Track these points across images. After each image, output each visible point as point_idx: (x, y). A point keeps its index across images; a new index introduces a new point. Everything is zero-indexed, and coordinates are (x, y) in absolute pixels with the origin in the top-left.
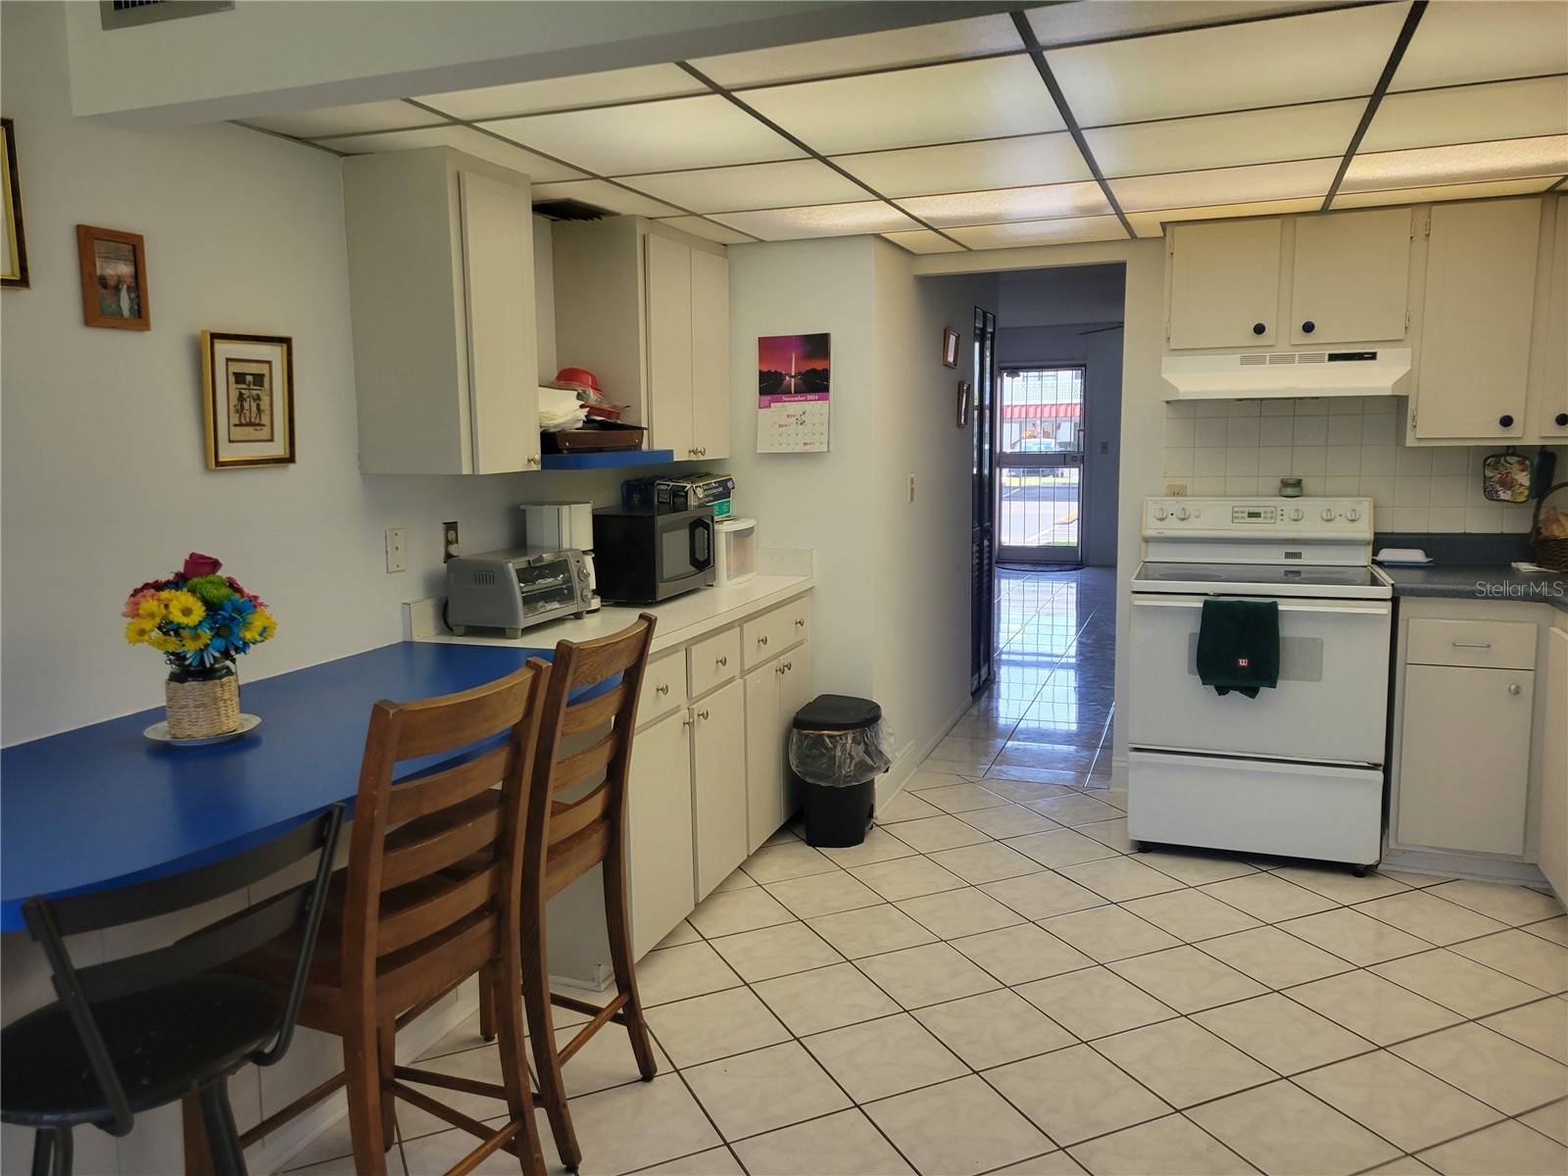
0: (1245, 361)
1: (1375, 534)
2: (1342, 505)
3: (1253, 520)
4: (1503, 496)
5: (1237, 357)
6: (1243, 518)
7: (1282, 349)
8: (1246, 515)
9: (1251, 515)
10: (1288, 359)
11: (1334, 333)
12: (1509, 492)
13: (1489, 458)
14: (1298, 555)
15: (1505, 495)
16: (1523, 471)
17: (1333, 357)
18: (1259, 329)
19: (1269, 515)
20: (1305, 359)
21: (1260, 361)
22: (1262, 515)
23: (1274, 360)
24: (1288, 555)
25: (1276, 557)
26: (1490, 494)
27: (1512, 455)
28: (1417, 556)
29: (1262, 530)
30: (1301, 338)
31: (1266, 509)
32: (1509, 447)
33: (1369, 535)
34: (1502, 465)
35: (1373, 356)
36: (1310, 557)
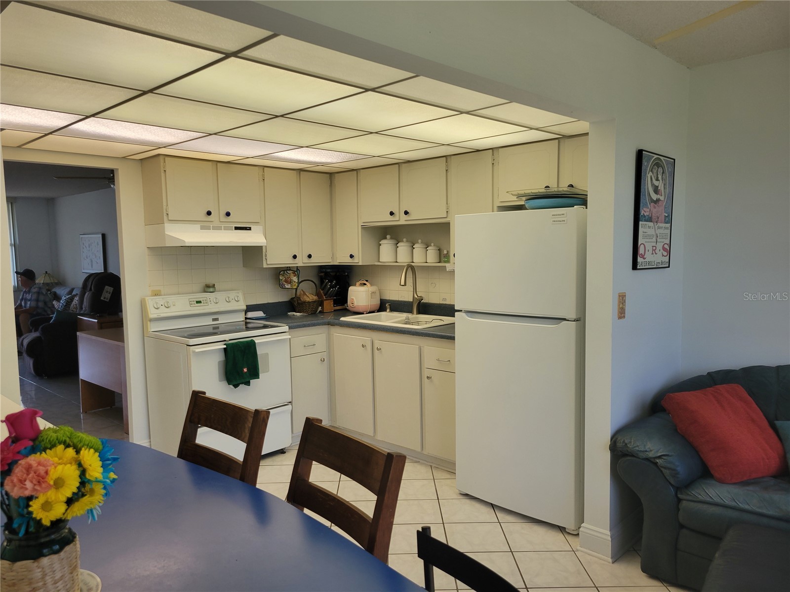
0: (202, 228)
1: (246, 306)
2: (232, 295)
3: (199, 304)
4: (287, 287)
5: (198, 226)
6: (194, 304)
7: (217, 224)
8: (195, 302)
9: (197, 302)
10: (219, 228)
11: (237, 218)
12: (290, 285)
13: (282, 271)
14: (216, 319)
15: (288, 286)
16: (295, 276)
17: (236, 228)
18: (209, 213)
19: (205, 302)
20: (226, 228)
21: (208, 228)
22: (202, 302)
23: (215, 228)
24: (214, 320)
25: (208, 321)
26: (282, 287)
27: (290, 270)
28: (260, 314)
29: (204, 309)
30: (224, 218)
31: (203, 299)
32: (287, 267)
33: (245, 308)
34: (286, 274)
35: (250, 229)
36: (223, 320)
